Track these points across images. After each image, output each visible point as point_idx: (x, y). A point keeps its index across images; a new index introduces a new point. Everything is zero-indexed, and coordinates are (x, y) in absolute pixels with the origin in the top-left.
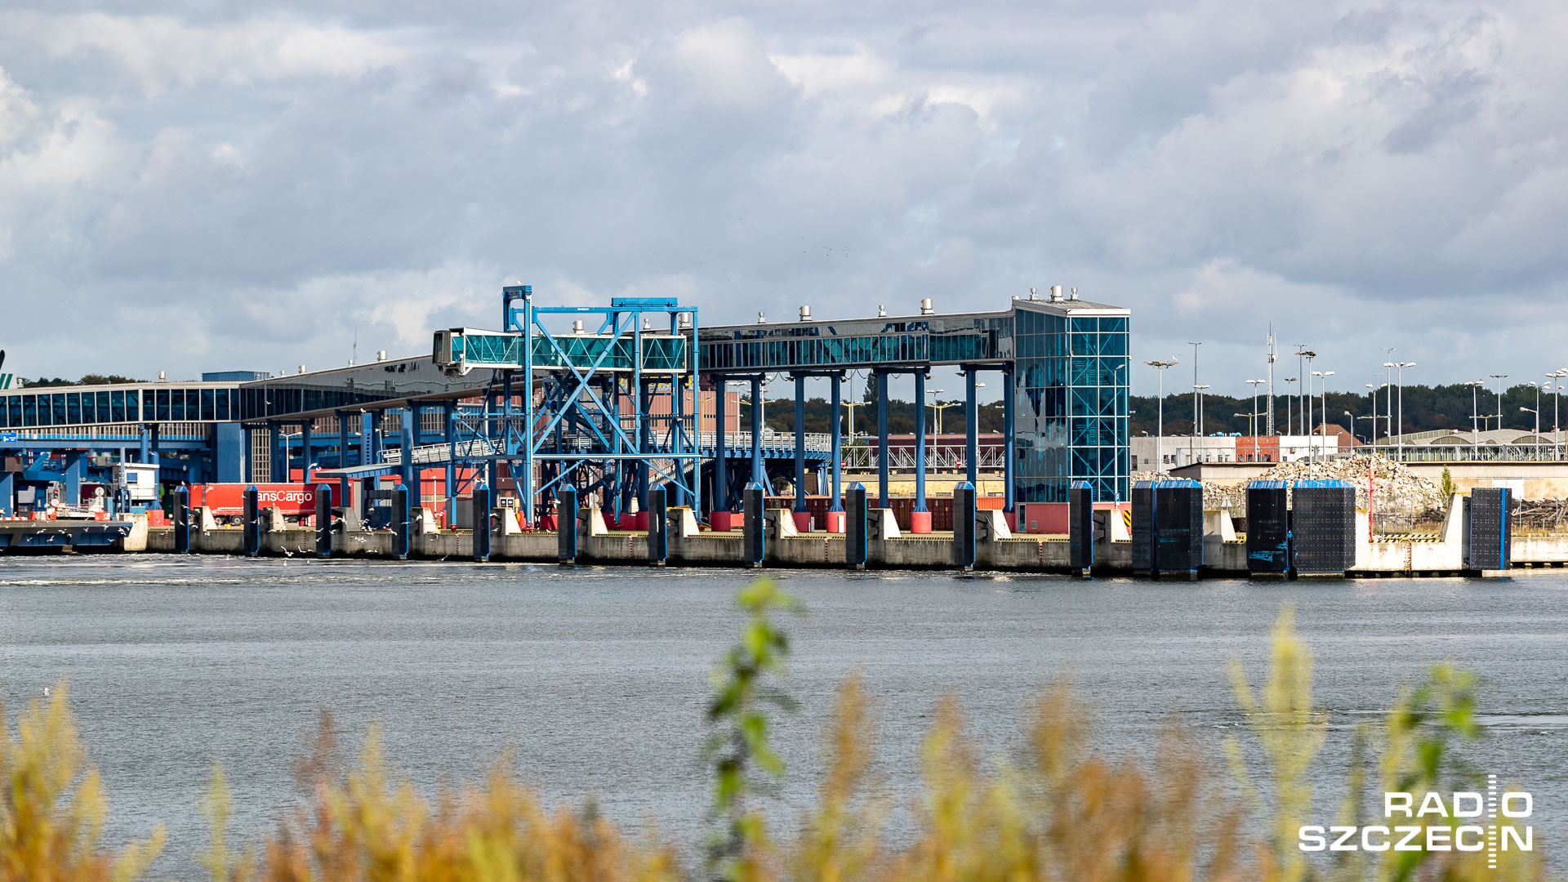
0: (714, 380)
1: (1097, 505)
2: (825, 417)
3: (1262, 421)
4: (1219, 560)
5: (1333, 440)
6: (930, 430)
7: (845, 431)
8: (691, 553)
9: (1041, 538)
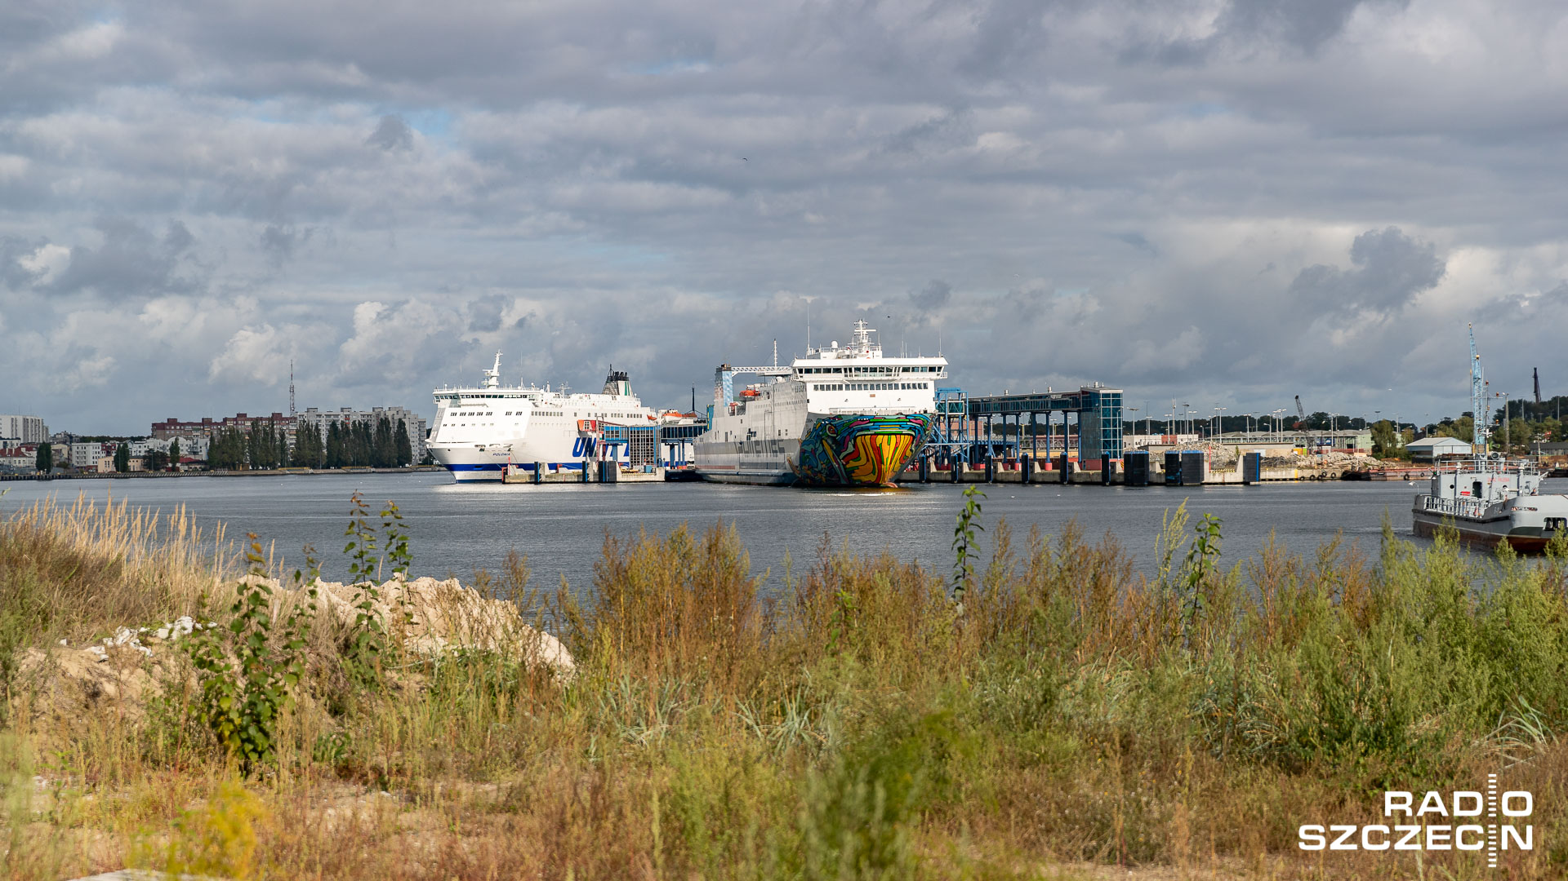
0: (974, 417)
1: (1111, 460)
2: (1014, 429)
3: (1171, 430)
4: (1154, 479)
5: (1197, 436)
6: (1051, 434)
7: (1021, 434)
8: (966, 478)
9: (1091, 472)
